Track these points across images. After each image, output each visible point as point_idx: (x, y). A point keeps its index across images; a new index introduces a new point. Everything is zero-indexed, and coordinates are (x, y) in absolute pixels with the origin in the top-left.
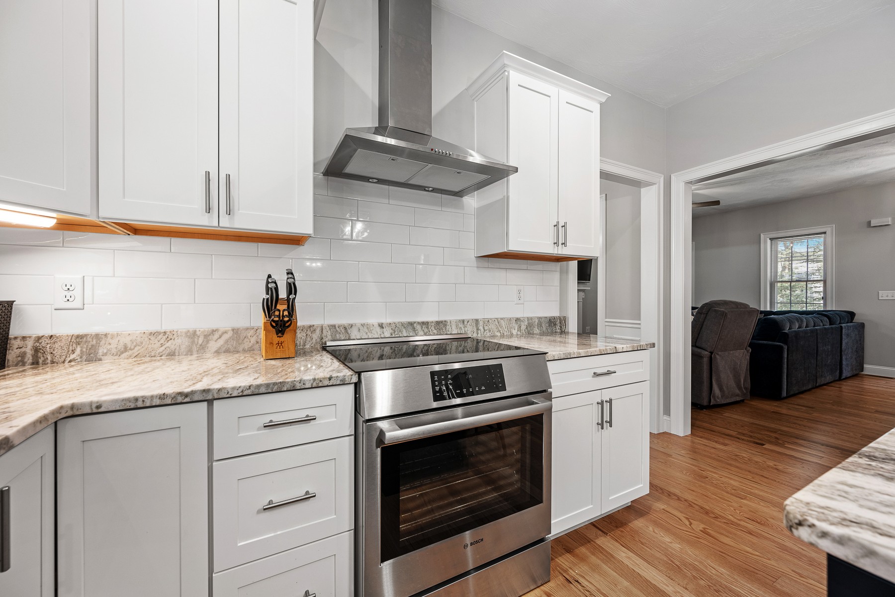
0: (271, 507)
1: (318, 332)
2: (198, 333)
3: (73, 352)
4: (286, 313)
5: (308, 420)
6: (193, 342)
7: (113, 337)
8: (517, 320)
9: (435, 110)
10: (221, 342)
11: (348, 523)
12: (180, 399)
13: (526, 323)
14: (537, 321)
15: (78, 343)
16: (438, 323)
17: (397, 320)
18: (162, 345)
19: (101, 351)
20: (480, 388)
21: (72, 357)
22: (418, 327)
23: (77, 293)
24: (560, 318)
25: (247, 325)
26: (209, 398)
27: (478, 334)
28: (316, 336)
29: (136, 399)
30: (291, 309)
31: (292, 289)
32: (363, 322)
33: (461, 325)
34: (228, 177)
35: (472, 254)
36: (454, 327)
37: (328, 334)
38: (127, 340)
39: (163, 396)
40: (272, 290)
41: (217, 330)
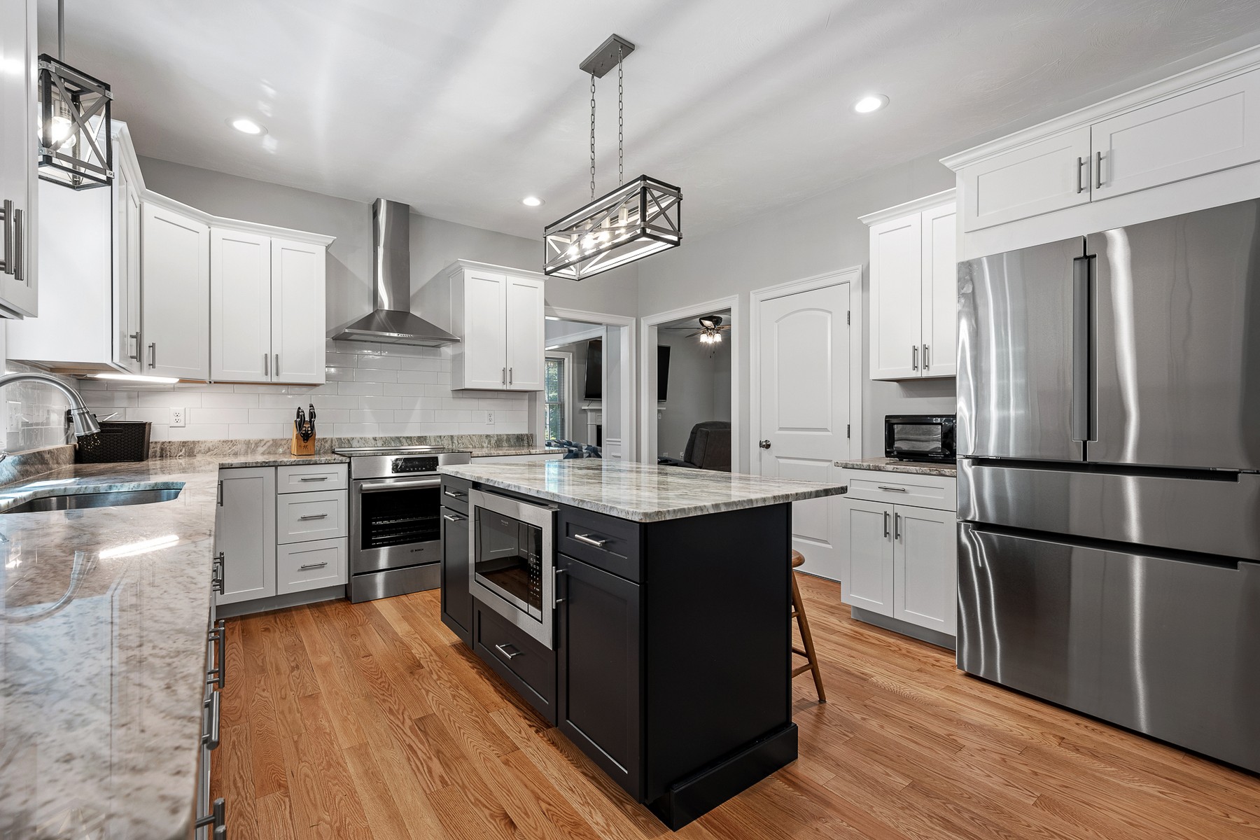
0: (304, 519)
1: (329, 442)
2: (251, 442)
3: (181, 451)
4: (309, 429)
5: (323, 479)
6: (248, 447)
7: (202, 443)
8: (487, 436)
9: (412, 293)
10: (265, 448)
11: (344, 532)
12: (264, 464)
13: (496, 439)
14: (505, 437)
15: (184, 446)
16: (419, 437)
17: (387, 436)
18: (230, 448)
19: (196, 451)
20: (422, 468)
21: (180, 454)
22: (404, 440)
23: (182, 418)
24: (527, 435)
25: (282, 437)
26: (276, 465)
27: (453, 446)
28: (327, 445)
29: (246, 463)
30: (313, 428)
31: (312, 415)
32: (361, 436)
33: (439, 440)
34: (277, 355)
35: (449, 388)
36: (432, 441)
37: (336, 444)
38: (210, 445)
39: (257, 463)
40: (300, 414)
41: (263, 440)
